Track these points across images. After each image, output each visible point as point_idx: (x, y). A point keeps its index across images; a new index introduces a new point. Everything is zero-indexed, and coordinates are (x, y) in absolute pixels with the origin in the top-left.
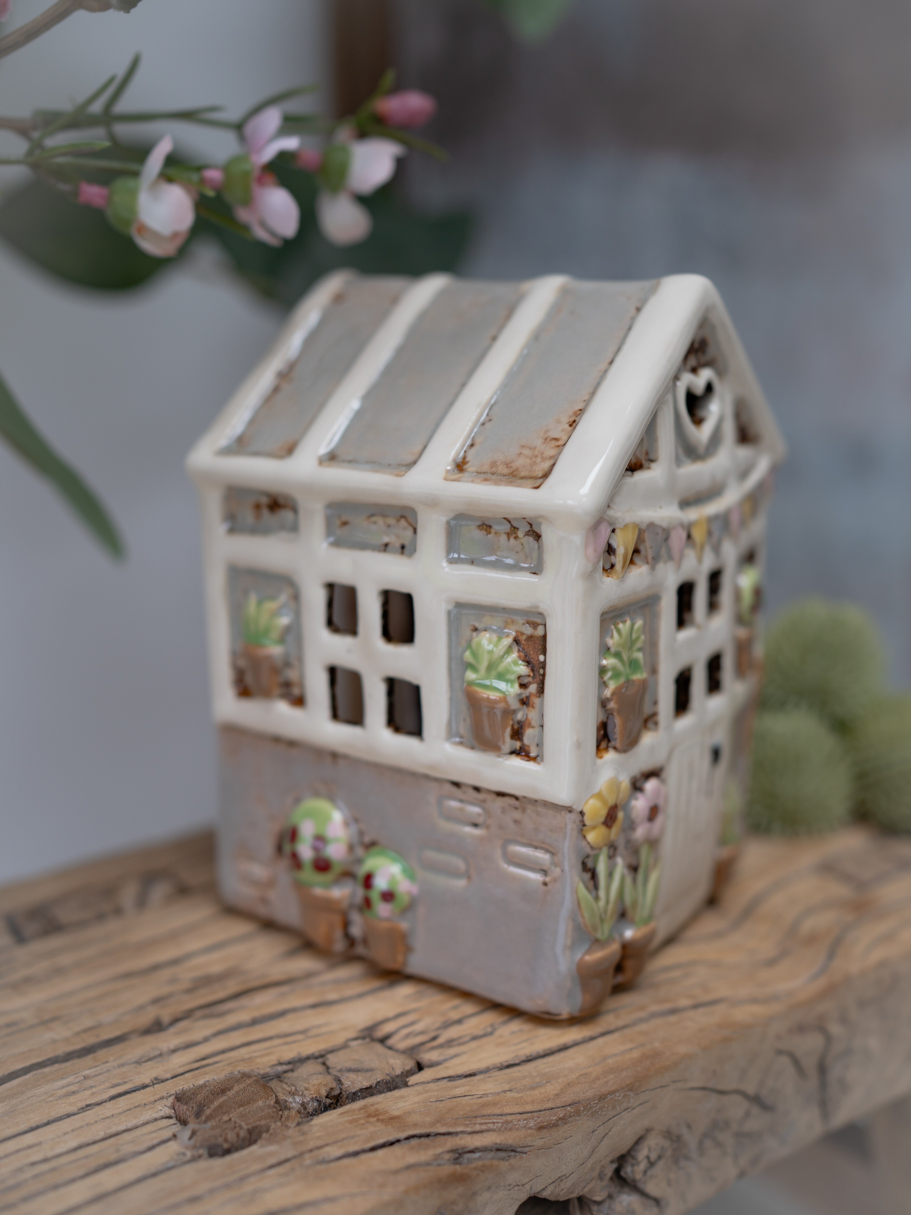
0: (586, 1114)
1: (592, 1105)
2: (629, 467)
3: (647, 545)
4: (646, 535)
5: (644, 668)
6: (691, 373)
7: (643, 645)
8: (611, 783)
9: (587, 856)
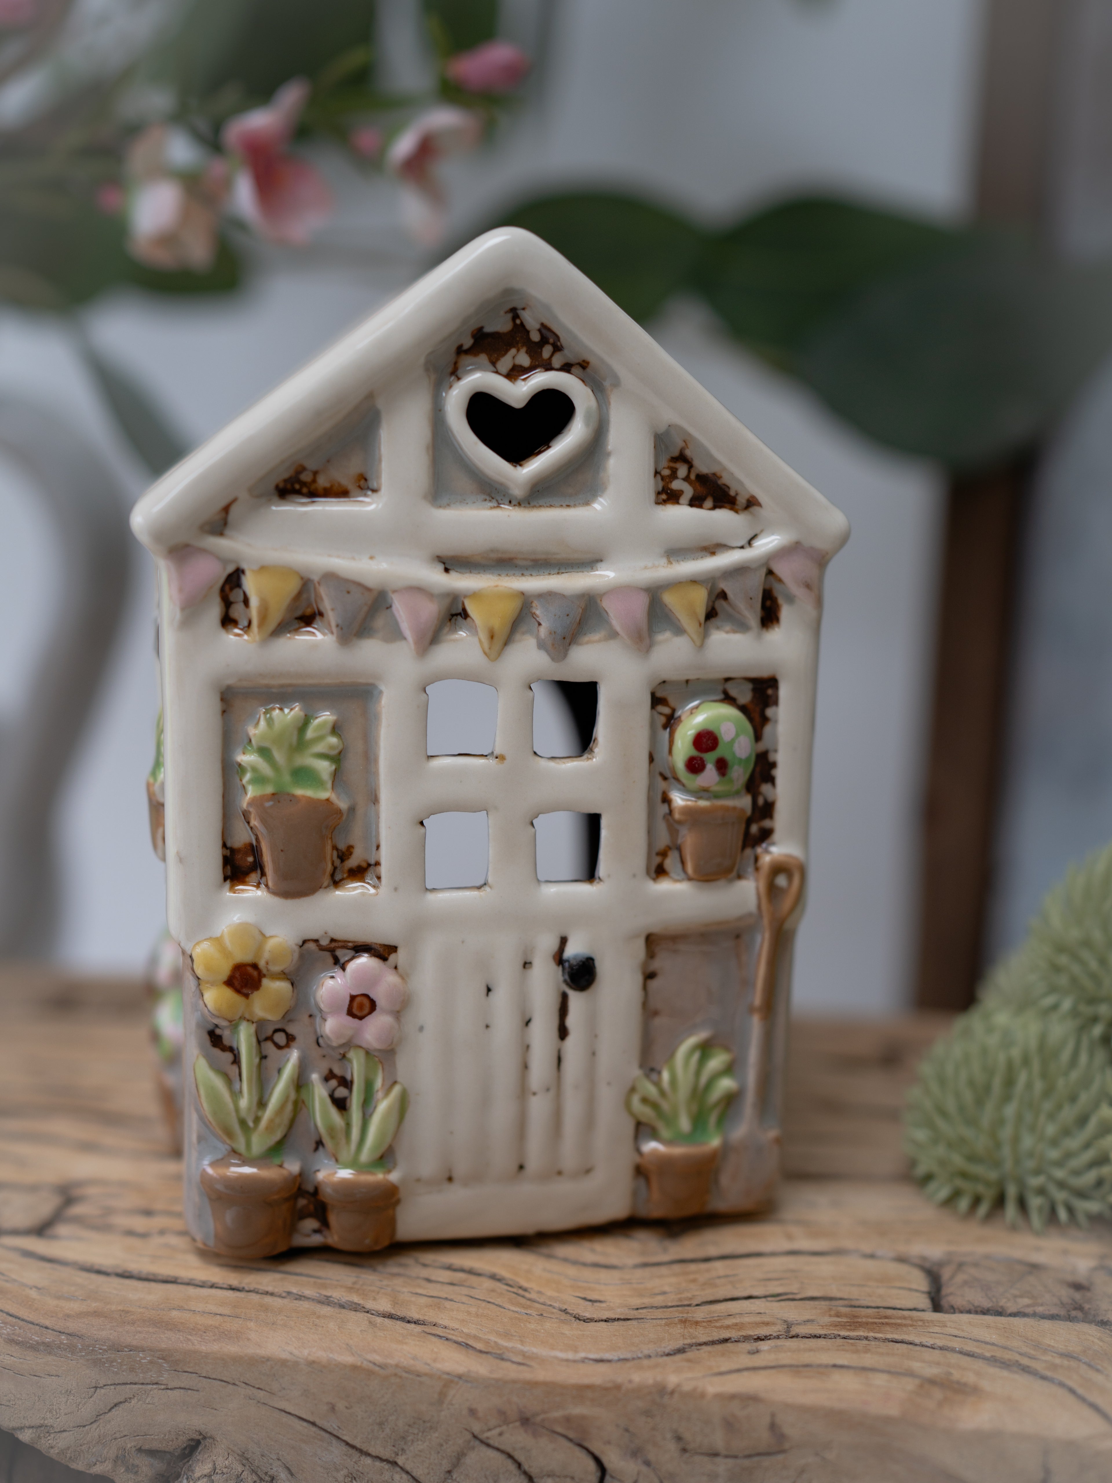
0: (83, 1356)
1: (97, 1349)
2: (305, 490)
3: (327, 605)
4: (323, 591)
5: (329, 785)
6: (497, 372)
7: (334, 753)
8: (243, 931)
9: (217, 1026)
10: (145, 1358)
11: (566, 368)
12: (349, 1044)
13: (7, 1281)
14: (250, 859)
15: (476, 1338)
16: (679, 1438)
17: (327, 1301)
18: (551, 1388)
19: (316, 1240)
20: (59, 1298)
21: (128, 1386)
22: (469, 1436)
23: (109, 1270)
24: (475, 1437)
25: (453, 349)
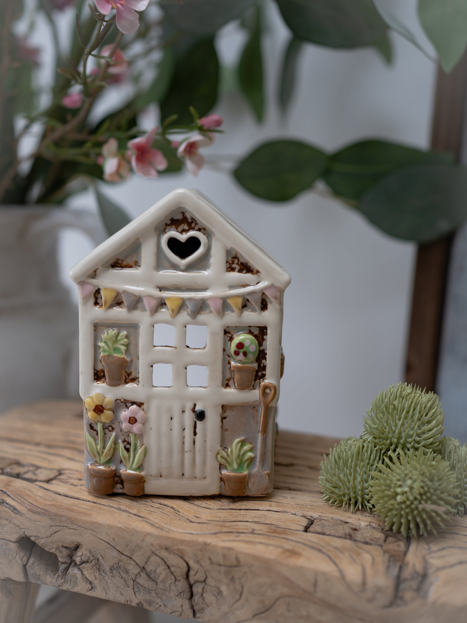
0: (48, 517)
1: (51, 515)
2: (119, 266)
3: (124, 300)
4: (123, 296)
5: (124, 353)
6: (177, 231)
7: (126, 344)
8: (98, 395)
9: (92, 423)
10: (64, 519)
11: (199, 230)
12: (129, 432)
13: (33, 494)
14: (102, 374)
15: (157, 523)
16: (210, 559)
17: (119, 509)
18: (174, 540)
19: (121, 491)
20: (44, 500)
21: (59, 527)
22: (151, 552)
23: (62, 494)
24: (153, 552)
25: (164, 224)
